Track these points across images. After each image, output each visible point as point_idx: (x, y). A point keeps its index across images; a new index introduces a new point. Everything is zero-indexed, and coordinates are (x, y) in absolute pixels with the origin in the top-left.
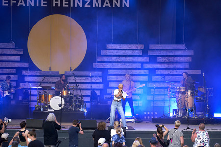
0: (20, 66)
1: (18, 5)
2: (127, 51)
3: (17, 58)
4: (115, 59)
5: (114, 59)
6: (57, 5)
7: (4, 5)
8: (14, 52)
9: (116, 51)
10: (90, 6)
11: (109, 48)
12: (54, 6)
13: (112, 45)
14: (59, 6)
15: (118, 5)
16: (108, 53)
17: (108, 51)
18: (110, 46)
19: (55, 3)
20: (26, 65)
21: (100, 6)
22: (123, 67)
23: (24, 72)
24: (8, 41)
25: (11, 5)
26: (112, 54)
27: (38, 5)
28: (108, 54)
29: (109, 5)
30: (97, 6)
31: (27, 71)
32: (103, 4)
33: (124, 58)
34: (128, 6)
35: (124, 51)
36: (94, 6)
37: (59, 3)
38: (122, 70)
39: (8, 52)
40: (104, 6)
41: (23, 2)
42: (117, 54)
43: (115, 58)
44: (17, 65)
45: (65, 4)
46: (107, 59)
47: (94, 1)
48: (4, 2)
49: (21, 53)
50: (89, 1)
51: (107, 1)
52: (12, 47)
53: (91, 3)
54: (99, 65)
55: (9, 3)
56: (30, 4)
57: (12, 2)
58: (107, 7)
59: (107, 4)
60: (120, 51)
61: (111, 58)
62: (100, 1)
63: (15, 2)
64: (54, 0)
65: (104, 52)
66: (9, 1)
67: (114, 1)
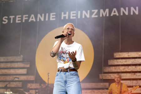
0: (26, 80)
1: (30, 21)
2: (136, 60)
3: (24, 71)
4: (124, 69)
5: (122, 69)
6: (65, 17)
7: (17, 22)
8: (21, 65)
9: (124, 60)
10: (97, 16)
11: (117, 57)
12: (62, 18)
13: (120, 53)
14: (67, 18)
15: (127, 13)
17: (115, 60)
18: (117, 55)
19: (63, 15)
20: (32, 78)
21: (108, 15)
22: (132, 77)
23: (29, 85)
25: (24, 21)
27: (47, 19)
28: (116, 63)
29: (117, 14)
30: (104, 15)
31: (32, 84)
32: (110, 13)
33: (134, 67)
34: (137, 13)
35: (133, 60)
36: (101, 16)
37: (67, 15)
38: (132, 81)
39: (16, 65)
40: (112, 15)
41: (34, 17)
42: (126, 63)
43: (123, 67)
44: (23, 78)
45: (73, 16)
46: (115, 69)
47: (102, 11)
48: (17, 19)
49: (28, 66)
50: (96, 11)
51: (115, 9)
52: (19, 60)
53: (98, 13)
54: (106, 76)
55: (22, 20)
56: (40, 19)
57: (24, 18)
58: (115, 16)
59: (115, 12)
60: (128, 60)
61: (119, 68)
62: (107, 10)
63: (27, 18)
64: (63, 13)
65: (111, 62)
66: (22, 18)
67: (122, 9)
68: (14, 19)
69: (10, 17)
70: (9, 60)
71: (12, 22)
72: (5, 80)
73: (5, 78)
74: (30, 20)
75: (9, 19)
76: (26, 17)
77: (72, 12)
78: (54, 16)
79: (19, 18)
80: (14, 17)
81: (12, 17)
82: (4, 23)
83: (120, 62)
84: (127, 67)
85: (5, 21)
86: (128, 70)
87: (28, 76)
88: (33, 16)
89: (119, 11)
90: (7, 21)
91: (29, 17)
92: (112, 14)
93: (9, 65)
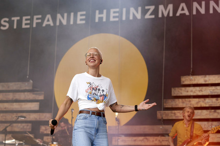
0: (38, 119)
1: (44, 25)
2: (218, 88)
3: (35, 106)
4: (197, 103)
6: (101, 19)
7: (24, 26)
8: (30, 96)
9: (198, 88)
10: (153, 17)
11: (187, 83)
12: (97, 20)
13: (191, 77)
14: (104, 20)
15: (203, 11)
16: (184, 92)
17: (183, 88)
18: (186, 80)
19: (97, 16)
20: (47, 117)
21: (171, 15)
22: (211, 117)
23: (43, 129)
24: (23, 79)
25: (34, 25)
26: (192, 94)
27: (72, 22)
28: (184, 94)
29: (186, 12)
30: (166, 15)
31: (47, 127)
32: (175, 11)
33: (214, 100)
34: (219, 10)
35: (213, 88)
36: (160, 16)
37: (104, 16)
38: (210, 123)
40: (178, 14)
41: (50, 19)
42: (200, 94)
43: (197, 100)
44: (33, 117)
45: (114, 17)
46: (183, 103)
47: (161, 7)
48: (24, 22)
49: (41, 97)
50: (152, 8)
51: (183, 5)
52: (27, 88)
53: (156, 12)
54: (167, 115)
55: (31, 24)
56: (60, 21)
57: (35, 21)
58: (183, 15)
59: (183, 9)
60: (204, 88)
61: (190, 101)
62: (170, 7)
63: (40, 21)
64: (97, 12)
65: (176, 92)
66: (32, 20)
67: (195, 5)
68: (20, 22)
69: (13, 19)
70: (11, 88)
71: (15, 27)
72: (4, 120)
73: (4, 117)
74: (45, 23)
75: (11, 23)
76: (37, 19)
77: (112, 11)
78: (84, 17)
79: (26, 20)
80: (18, 18)
81: (15, 19)
82: (2, 28)
83: (192, 91)
84: (202, 99)
85: (5, 26)
86: (204, 105)
87: (41, 114)
88: (49, 16)
89: (190, 9)
90: (7, 25)
91: (43, 19)
93: (11, 96)
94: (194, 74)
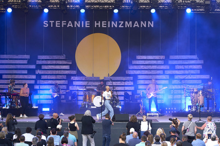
0: (69, 73)
1: (68, 26)
2: (152, 61)
3: (67, 67)
5: (142, 67)
6: (97, 26)
7: (57, 26)
8: (65, 62)
9: (143, 61)
10: (123, 27)
11: (138, 58)
12: (95, 26)
13: (141, 56)
14: (99, 26)
15: (145, 26)
16: (137, 62)
18: (139, 57)
19: (96, 24)
20: (74, 72)
21: (131, 26)
22: (149, 73)
23: (72, 78)
24: (61, 54)
25: (63, 26)
27: (83, 26)
28: (138, 63)
29: (138, 26)
30: (128, 26)
31: (75, 77)
32: (133, 25)
33: (150, 66)
34: (152, 26)
35: (150, 61)
36: (126, 26)
37: (99, 24)
38: (148, 76)
39: (61, 62)
41: (71, 24)
42: (144, 63)
43: (143, 66)
44: (67, 72)
45: (104, 25)
46: (137, 67)
47: (126, 22)
48: (57, 24)
49: (71, 63)
50: (122, 22)
51: (136, 22)
52: (63, 58)
53: (124, 24)
54: (130, 72)
55: (61, 25)
56: (77, 25)
57: (63, 24)
59: (136, 25)
60: (146, 61)
61: (140, 67)
62: (131, 22)
64: (96, 22)
65: (134, 62)
66: (61, 23)
67: (142, 22)
68: (54, 24)
69: (50, 22)
70: (54, 58)
71: (52, 26)
72: (52, 74)
73: (52, 72)
75: (49, 24)
76: (64, 23)
77: (103, 22)
78: (89, 24)
79: (58, 23)
81: (52, 22)
82: (44, 26)
83: (141, 62)
84: (145, 66)
86: (146, 68)
87: (71, 71)
88: (70, 22)
89: (140, 24)
90: (47, 25)
91: (67, 23)
92: (135, 26)
93: (54, 62)
94: (141, 55)
